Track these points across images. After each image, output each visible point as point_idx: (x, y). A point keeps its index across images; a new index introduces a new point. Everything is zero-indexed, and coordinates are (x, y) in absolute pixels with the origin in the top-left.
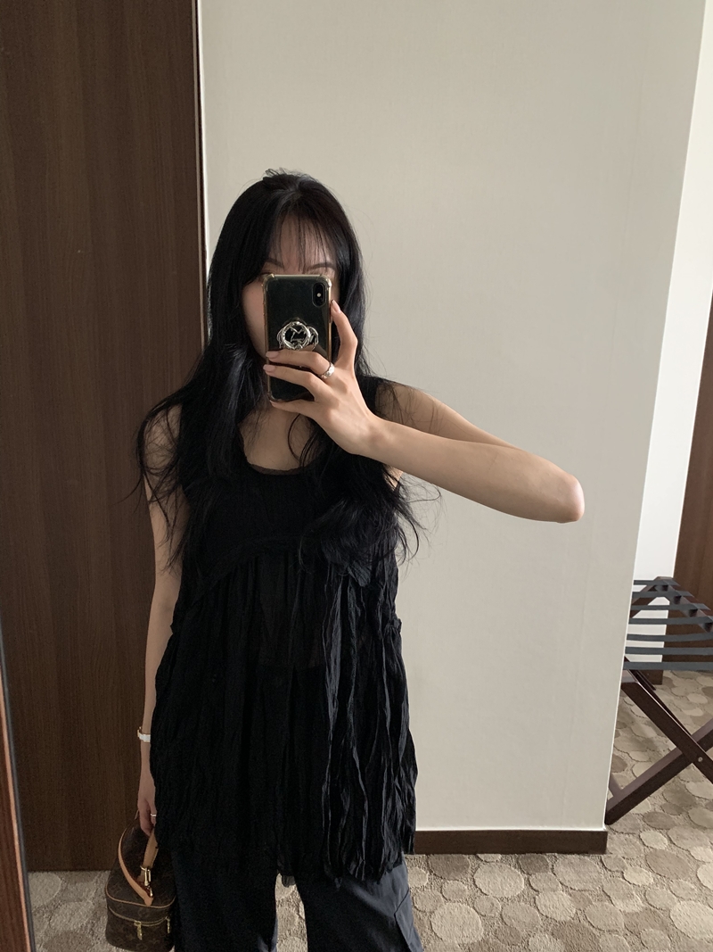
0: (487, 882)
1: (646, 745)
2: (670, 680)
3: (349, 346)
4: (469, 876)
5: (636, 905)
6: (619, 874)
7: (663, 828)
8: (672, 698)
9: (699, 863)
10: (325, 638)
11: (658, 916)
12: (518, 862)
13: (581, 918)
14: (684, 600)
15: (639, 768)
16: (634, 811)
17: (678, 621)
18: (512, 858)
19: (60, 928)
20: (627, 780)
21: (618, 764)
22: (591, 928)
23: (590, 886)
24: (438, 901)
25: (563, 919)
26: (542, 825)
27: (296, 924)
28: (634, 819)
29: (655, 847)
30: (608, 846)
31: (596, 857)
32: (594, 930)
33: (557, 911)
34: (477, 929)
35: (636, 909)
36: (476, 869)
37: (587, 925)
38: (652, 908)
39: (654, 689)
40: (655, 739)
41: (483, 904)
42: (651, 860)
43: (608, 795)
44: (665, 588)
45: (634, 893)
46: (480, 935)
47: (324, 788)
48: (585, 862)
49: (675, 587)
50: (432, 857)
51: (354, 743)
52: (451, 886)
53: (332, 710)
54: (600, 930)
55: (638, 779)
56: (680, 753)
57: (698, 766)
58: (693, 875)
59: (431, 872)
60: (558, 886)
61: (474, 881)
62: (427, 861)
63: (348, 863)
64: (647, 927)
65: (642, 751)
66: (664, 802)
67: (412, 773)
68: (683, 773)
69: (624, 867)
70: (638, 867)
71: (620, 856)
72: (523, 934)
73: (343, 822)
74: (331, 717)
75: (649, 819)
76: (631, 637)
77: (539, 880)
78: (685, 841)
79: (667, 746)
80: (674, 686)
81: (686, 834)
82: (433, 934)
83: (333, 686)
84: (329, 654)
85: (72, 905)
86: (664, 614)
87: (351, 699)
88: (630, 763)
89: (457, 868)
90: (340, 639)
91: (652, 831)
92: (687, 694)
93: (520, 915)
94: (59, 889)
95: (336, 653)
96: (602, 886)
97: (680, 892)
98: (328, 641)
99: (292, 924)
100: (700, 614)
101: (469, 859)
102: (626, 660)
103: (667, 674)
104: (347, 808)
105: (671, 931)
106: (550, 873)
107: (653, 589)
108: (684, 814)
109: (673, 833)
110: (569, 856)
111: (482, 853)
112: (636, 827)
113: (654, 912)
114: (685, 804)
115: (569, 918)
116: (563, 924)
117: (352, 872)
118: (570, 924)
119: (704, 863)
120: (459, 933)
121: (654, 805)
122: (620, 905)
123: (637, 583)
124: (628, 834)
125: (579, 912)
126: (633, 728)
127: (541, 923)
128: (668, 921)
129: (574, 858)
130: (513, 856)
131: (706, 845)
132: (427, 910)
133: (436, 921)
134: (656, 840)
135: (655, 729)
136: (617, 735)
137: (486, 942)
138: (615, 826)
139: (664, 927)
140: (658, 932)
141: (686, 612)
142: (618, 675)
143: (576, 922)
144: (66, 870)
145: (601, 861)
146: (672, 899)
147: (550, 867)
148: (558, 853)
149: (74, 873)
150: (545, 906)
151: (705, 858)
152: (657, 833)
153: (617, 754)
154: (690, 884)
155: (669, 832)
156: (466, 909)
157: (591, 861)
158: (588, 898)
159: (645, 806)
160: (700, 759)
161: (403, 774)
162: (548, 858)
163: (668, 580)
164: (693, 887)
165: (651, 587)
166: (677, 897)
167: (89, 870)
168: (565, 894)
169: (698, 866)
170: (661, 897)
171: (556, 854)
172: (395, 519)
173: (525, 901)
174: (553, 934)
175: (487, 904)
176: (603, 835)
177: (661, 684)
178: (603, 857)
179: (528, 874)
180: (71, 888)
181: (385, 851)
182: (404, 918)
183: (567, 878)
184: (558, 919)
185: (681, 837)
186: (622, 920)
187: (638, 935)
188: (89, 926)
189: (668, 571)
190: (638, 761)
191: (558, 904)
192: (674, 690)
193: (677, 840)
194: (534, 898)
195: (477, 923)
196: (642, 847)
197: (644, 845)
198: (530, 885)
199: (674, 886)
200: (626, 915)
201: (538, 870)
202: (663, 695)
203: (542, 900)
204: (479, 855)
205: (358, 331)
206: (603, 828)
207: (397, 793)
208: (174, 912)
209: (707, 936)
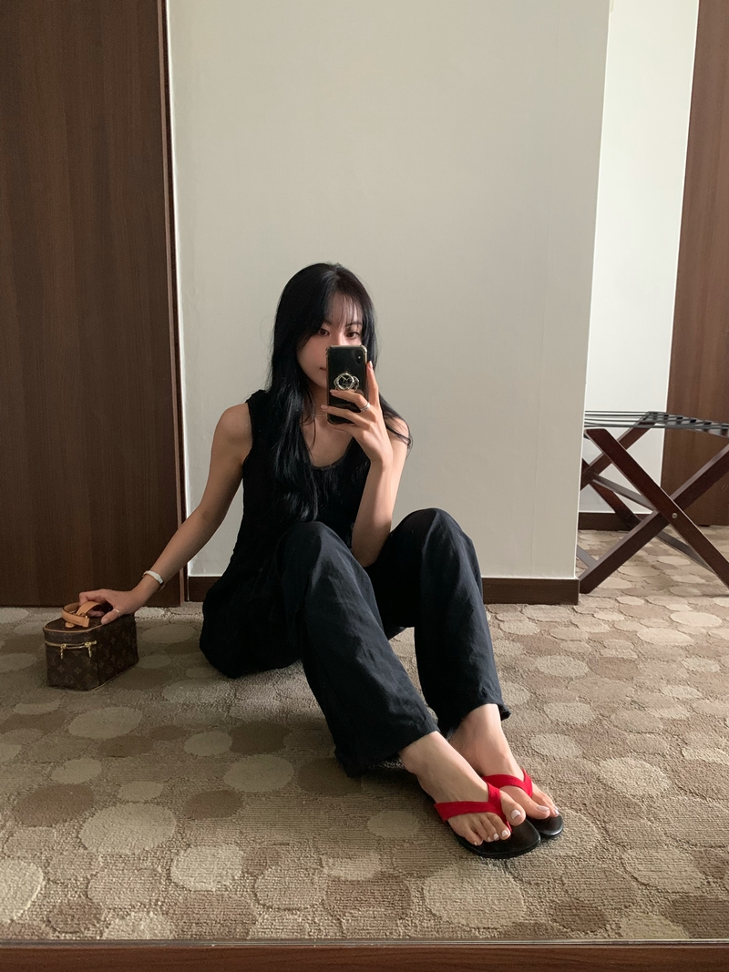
5: (603, 629)
6: (590, 615)
7: (643, 595)
9: (672, 612)
13: (545, 634)
22: (554, 639)
23: (558, 620)
25: (526, 634)
26: (512, 574)
29: (630, 604)
31: (567, 606)
32: (556, 640)
33: (521, 631)
35: (603, 631)
37: (549, 637)
38: (619, 631)
42: (625, 610)
45: (602, 624)
48: (555, 608)
54: (562, 640)
58: (666, 617)
60: (524, 619)
64: (611, 639)
66: (646, 584)
69: (596, 612)
70: (610, 612)
71: (592, 607)
75: (628, 591)
77: (506, 616)
78: (661, 602)
81: (663, 598)
91: (629, 597)
96: (571, 620)
97: (650, 624)
105: (636, 641)
106: (518, 613)
108: (665, 590)
109: (650, 598)
110: (539, 605)
113: (621, 633)
115: (532, 634)
116: (525, 636)
118: (532, 637)
119: (678, 612)
121: (635, 585)
122: (586, 629)
124: (604, 598)
125: (543, 631)
127: (503, 636)
128: (634, 636)
129: (545, 605)
131: (684, 604)
134: (633, 601)
139: (628, 638)
140: (622, 641)
143: (539, 635)
145: (573, 609)
146: (641, 627)
147: (519, 610)
150: (509, 628)
151: (679, 609)
152: (633, 597)
154: (661, 621)
155: (647, 598)
157: (560, 612)
158: (554, 626)
162: (518, 607)
164: (664, 622)
166: (646, 626)
168: (530, 623)
170: (629, 626)
171: (527, 604)
174: (513, 641)
178: (575, 606)
179: (496, 612)
183: (535, 615)
184: (521, 634)
185: (659, 600)
186: (586, 636)
187: (601, 642)
191: (523, 628)
193: (654, 601)
194: (499, 624)
196: (617, 604)
197: (619, 603)
198: (496, 618)
199: (644, 621)
200: (590, 633)
201: (504, 611)
203: (505, 625)
209: (672, 644)
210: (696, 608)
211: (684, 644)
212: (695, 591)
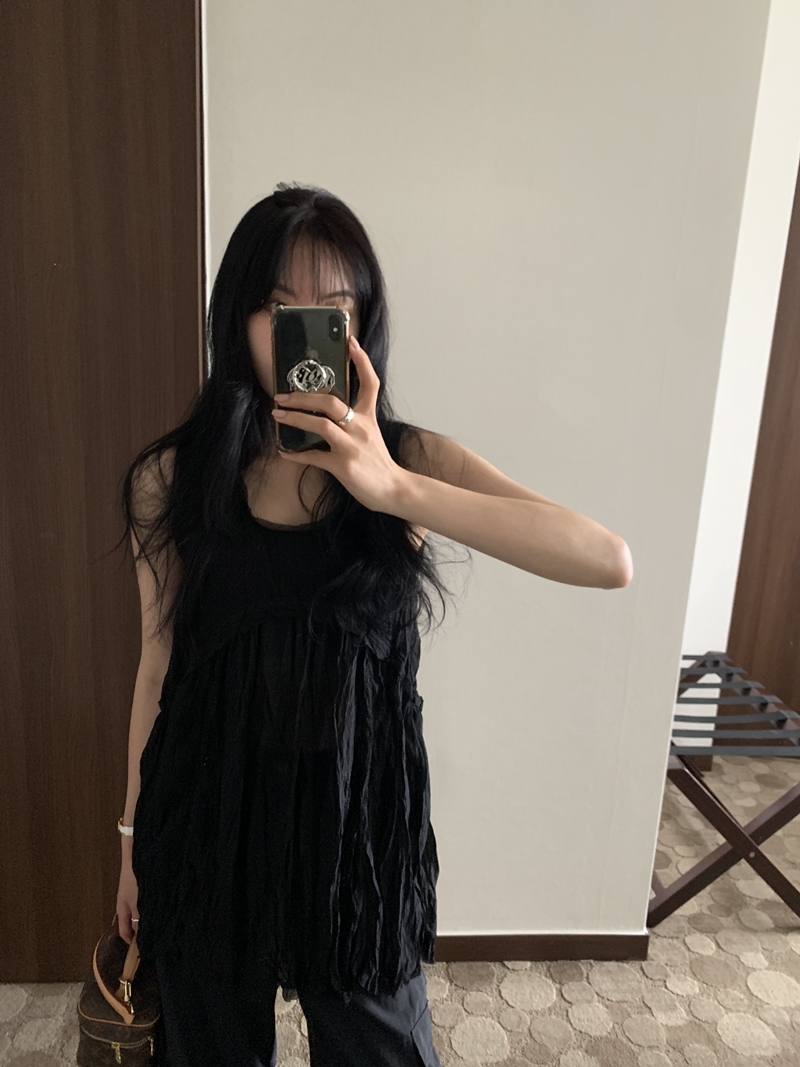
0: (514, 993)
1: (692, 839)
2: (720, 767)
3: (368, 387)
4: (495, 986)
5: (680, 1018)
6: (661, 983)
7: (710, 930)
8: (722, 786)
9: (749, 970)
10: (337, 716)
11: (702, 1029)
12: (549, 971)
13: (619, 1033)
14: (737, 678)
15: (685, 864)
16: (678, 912)
17: (730, 701)
18: (543, 966)
19: (24, 1048)
20: (671, 878)
21: (662, 860)
22: (630, 1044)
23: (629, 996)
24: (460, 1014)
25: (598, 1034)
26: (577, 928)
27: (298, 1042)
28: (678, 921)
29: (702, 952)
30: (649, 951)
31: (636, 964)
32: (633, 1046)
33: (592, 1025)
34: (503, 1045)
35: (681, 1023)
36: (503, 979)
37: (625, 1040)
38: (697, 1021)
39: (702, 776)
40: (703, 833)
41: (510, 1017)
42: (697, 968)
43: (650, 894)
44: (716, 663)
45: (678, 1004)
46: (505, 1053)
47: (333, 889)
48: (624, 969)
49: (728, 663)
50: (454, 966)
51: (368, 838)
52: (473, 997)
53: (344, 800)
54: (639, 1046)
55: (683, 877)
56: (730, 847)
57: (749, 861)
58: (743, 985)
59: (451, 982)
60: (593, 997)
61: (500, 992)
62: (447, 970)
63: (360, 973)
64: (691, 1042)
65: (688, 845)
66: (712, 903)
67: (432, 870)
68: (734, 870)
69: (667, 976)
70: (683, 975)
71: (662, 963)
72: (554, 1051)
73: (354, 928)
74: (342, 807)
75: (695, 921)
76: (678, 718)
77: (572, 990)
78: (734, 946)
79: (716, 840)
80: (724, 774)
81: (735, 937)
82: (453, 1053)
83: (345, 773)
84: (341, 736)
85: (39, 1023)
86: (715, 693)
87: (366, 788)
88: (674, 859)
89: (481, 978)
90: (353, 720)
91: (698, 934)
92: (738, 781)
93: (552, 1030)
94: (24, 1004)
95: (349, 734)
96: (643, 997)
97: (728, 1003)
98: (341, 720)
99: (293, 1041)
100: (754, 693)
101: (495, 967)
102: (672, 744)
103: (717, 759)
104: (359, 910)
105: (718, 1047)
106: (585, 983)
107: (703, 665)
108: (733, 916)
109: (721, 936)
110: (606, 963)
111: (509, 960)
112: (680, 930)
113: (700, 1025)
114: (734, 903)
115: (605, 1033)
116: (598, 1039)
117: (363, 985)
118: (607, 1040)
119: (754, 970)
120: (482, 1051)
121: (701, 905)
122: (661, 1018)
123: (686, 657)
124: (672, 938)
125: (616, 1026)
126: (678, 819)
127: (574, 1039)
128: (714, 1034)
129: (612, 965)
130: (544, 964)
131: (758, 951)
132: (447, 1025)
133: (456, 1037)
134: (704, 946)
135: (702, 820)
136: (662, 827)
137: (512, 1060)
138: (657, 929)
139: (710, 1041)
140: (704, 1048)
141: (738, 691)
142: (664, 761)
143: (613, 1037)
144: (34, 982)
145: (642, 969)
146: (720, 1011)
147: (585, 975)
148: (596, 959)
149: (42, 986)
150: (579, 1020)
151: (755, 964)
152: (704, 937)
153: (662, 848)
154: (739, 994)
155: (717, 936)
156: (491, 1024)
157: (630, 968)
158: (626, 1011)
159: (691, 907)
160: (752, 855)
161: (423, 872)
162: (583, 965)
163: (720, 655)
164: (742, 996)
165: (700, 663)
166: (725, 1008)
167: (59, 981)
168: (601, 1006)
169: (748, 974)
170: (707, 1008)
171: (592, 961)
172: (419, 582)
173: (557, 1014)
174: (587, 1051)
175: (515, 1018)
176: (644, 940)
177: (709, 770)
178: (644, 964)
179: (560, 983)
180: (39, 1003)
181: (402, 960)
182: (421, 1036)
183: (603, 987)
184: (593, 1034)
185: (729, 941)
186: (664, 1035)
187: (681, 1051)
188: (58, 1047)
189: (720, 645)
190: (683, 857)
191: (594, 1018)
192: (725, 778)
193: (726, 944)
194: (567, 1011)
195: (503, 1039)
196: (687, 953)
197: (689, 950)
198: (562, 996)
199: (721, 996)
200: (668, 1028)
201: (572, 978)
202: (712, 783)
203: (574, 1012)
204: (506, 963)
205: (380, 371)
206: (644, 931)
207: (416, 893)
208: (158, 1031)
209: (757, 1052)
210: (773, 963)
211: (770, 1053)
212: (765, 919)
